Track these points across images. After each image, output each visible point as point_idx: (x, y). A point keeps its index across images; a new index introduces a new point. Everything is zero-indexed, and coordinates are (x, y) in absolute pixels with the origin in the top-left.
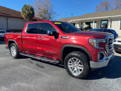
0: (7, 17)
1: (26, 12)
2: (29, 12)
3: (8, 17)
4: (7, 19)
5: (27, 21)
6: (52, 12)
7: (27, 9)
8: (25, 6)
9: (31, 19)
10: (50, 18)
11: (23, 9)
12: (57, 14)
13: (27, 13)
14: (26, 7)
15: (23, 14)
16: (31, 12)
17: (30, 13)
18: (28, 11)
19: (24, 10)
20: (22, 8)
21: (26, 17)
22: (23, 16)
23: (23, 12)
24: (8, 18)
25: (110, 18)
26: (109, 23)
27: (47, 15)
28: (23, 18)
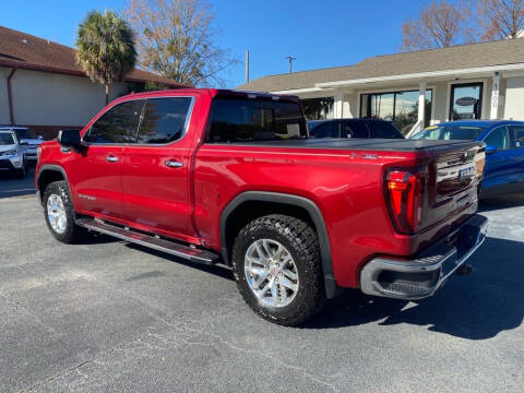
0: (11, 70)
1: (97, 48)
2: (111, 46)
3: (14, 68)
4: (9, 79)
5: (104, 86)
6: (205, 47)
7: (101, 34)
8: (94, 18)
9: (120, 79)
10: (198, 73)
11: (82, 34)
12: (231, 59)
13: (103, 50)
14: (99, 25)
15: (86, 58)
16: (122, 49)
17: (116, 53)
18: (109, 40)
19: (91, 36)
20: (78, 29)
21: (99, 71)
22: (85, 66)
23: (85, 47)
24: (13, 73)
25: (497, 73)
26: (495, 95)
27: (185, 62)
28: (82, 75)
